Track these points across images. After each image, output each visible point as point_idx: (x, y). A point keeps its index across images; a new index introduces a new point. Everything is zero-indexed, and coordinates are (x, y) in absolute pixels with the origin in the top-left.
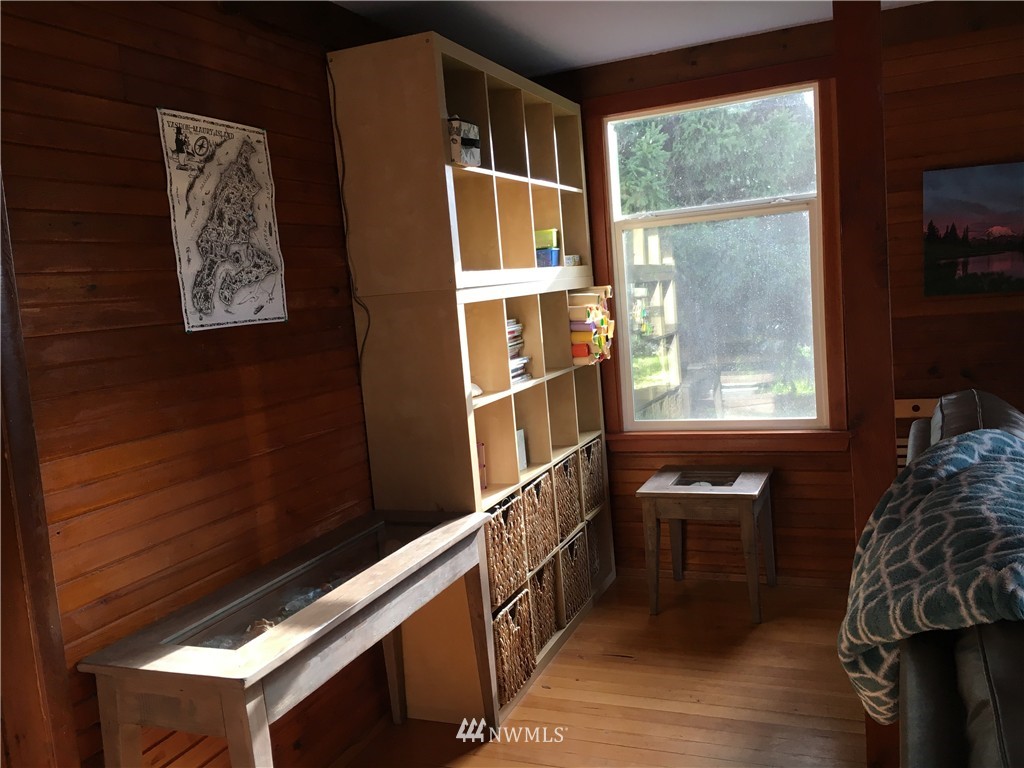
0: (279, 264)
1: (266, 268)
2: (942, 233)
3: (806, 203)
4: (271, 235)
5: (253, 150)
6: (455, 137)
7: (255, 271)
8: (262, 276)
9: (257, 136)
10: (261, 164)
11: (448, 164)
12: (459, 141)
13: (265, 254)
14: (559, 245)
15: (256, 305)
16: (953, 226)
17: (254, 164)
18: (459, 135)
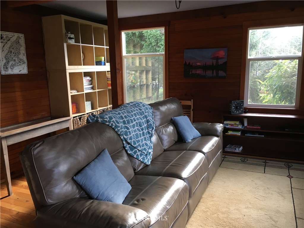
0: (26, 62)
1: (22, 63)
2: (187, 64)
3: (163, 54)
4: (24, 56)
5: (20, 38)
6: (67, 37)
7: (19, 63)
8: (21, 64)
9: (22, 36)
10: (22, 41)
11: (65, 43)
12: (68, 38)
13: (22, 60)
14: (105, 60)
15: (20, 70)
16: (190, 62)
17: (20, 41)
18: (68, 36)
